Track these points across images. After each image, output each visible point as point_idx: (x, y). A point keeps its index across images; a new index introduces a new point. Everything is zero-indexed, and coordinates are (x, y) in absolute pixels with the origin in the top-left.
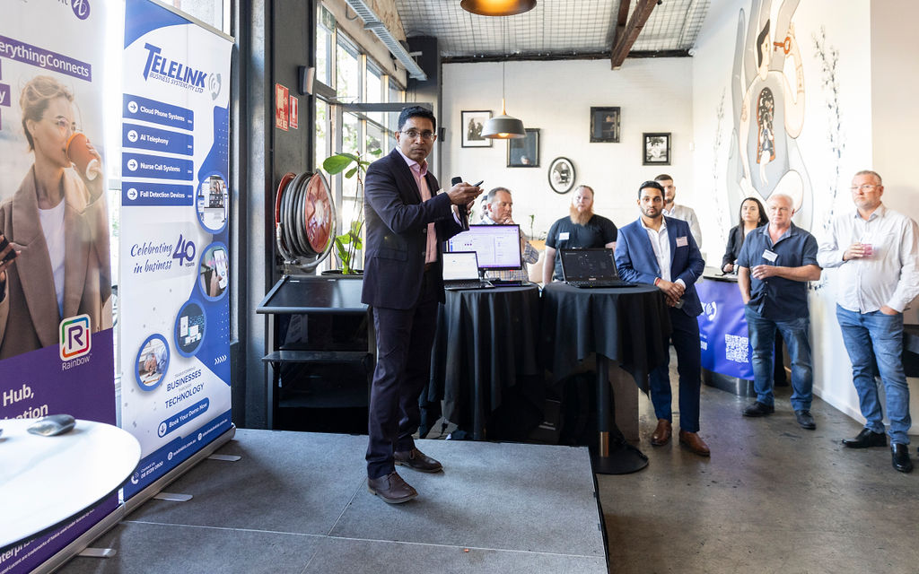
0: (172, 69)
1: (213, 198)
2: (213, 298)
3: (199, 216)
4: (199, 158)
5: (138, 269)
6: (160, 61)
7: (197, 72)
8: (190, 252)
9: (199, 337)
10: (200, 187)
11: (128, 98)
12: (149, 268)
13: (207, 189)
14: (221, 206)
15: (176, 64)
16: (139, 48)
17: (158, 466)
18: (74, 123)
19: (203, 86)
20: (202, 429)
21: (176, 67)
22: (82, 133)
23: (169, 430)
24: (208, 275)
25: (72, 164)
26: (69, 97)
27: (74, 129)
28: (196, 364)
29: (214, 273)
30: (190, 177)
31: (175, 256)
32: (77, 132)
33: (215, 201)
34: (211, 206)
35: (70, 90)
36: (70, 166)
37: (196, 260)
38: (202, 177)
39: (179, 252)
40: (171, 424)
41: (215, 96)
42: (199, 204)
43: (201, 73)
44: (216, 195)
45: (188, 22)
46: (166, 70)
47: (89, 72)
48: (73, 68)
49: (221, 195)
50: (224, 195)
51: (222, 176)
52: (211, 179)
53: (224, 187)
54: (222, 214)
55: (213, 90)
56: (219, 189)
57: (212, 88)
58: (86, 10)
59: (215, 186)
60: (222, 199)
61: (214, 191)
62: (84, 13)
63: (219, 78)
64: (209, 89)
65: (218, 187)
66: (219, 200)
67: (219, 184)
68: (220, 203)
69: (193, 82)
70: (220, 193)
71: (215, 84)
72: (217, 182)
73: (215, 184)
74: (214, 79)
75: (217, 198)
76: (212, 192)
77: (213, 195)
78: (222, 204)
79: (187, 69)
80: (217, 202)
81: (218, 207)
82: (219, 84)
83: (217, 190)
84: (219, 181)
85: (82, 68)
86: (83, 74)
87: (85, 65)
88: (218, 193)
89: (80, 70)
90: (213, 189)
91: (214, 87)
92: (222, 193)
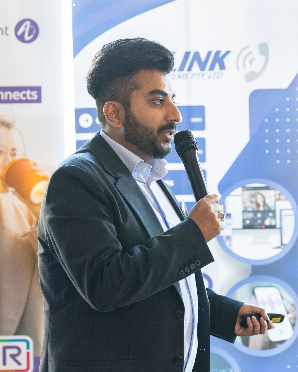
1: (250, 215)
3: (223, 241)
4: (217, 164)
7: (209, 53)
13: (236, 202)
14: (273, 227)
18: (14, 149)
19: (222, 67)
22: (27, 157)
25: (11, 189)
26: (8, 126)
27: (15, 155)
32: (18, 157)
33: (253, 220)
34: (245, 227)
35: (8, 118)
36: (7, 191)
41: (251, 77)
43: (218, 53)
44: (255, 212)
47: (39, 94)
48: (15, 95)
49: (269, 212)
50: (281, 210)
51: (272, 184)
52: (243, 190)
53: (279, 199)
54: (273, 238)
55: (249, 69)
56: (264, 203)
57: (245, 67)
58: (34, 32)
59: (254, 200)
60: (274, 217)
61: (251, 207)
62: (32, 36)
63: (264, 49)
64: (238, 69)
65: (260, 201)
66: (263, 219)
67: (263, 197)
68: (267, 222)
69: (202, 67)
70: (266, 209)
71: (253, 59)
72: (259, 193)
73: (254, 196)
74: (250, 53)
75: (259, 215)
76: (246, 208)
77: (249, 212)
78: (273, 224)
79: (187, 54)
80: (259, 221)
81: (261, 228)
82: (263, 58)
83: (258, 205)
84: (264, 192)
85: (28, 92)
86: (29, 98)
87: (32, 89)
88: (261, 209)
89: (25, 95)
90: (248, 204)
91: (251, 64)
92: (273, 208)
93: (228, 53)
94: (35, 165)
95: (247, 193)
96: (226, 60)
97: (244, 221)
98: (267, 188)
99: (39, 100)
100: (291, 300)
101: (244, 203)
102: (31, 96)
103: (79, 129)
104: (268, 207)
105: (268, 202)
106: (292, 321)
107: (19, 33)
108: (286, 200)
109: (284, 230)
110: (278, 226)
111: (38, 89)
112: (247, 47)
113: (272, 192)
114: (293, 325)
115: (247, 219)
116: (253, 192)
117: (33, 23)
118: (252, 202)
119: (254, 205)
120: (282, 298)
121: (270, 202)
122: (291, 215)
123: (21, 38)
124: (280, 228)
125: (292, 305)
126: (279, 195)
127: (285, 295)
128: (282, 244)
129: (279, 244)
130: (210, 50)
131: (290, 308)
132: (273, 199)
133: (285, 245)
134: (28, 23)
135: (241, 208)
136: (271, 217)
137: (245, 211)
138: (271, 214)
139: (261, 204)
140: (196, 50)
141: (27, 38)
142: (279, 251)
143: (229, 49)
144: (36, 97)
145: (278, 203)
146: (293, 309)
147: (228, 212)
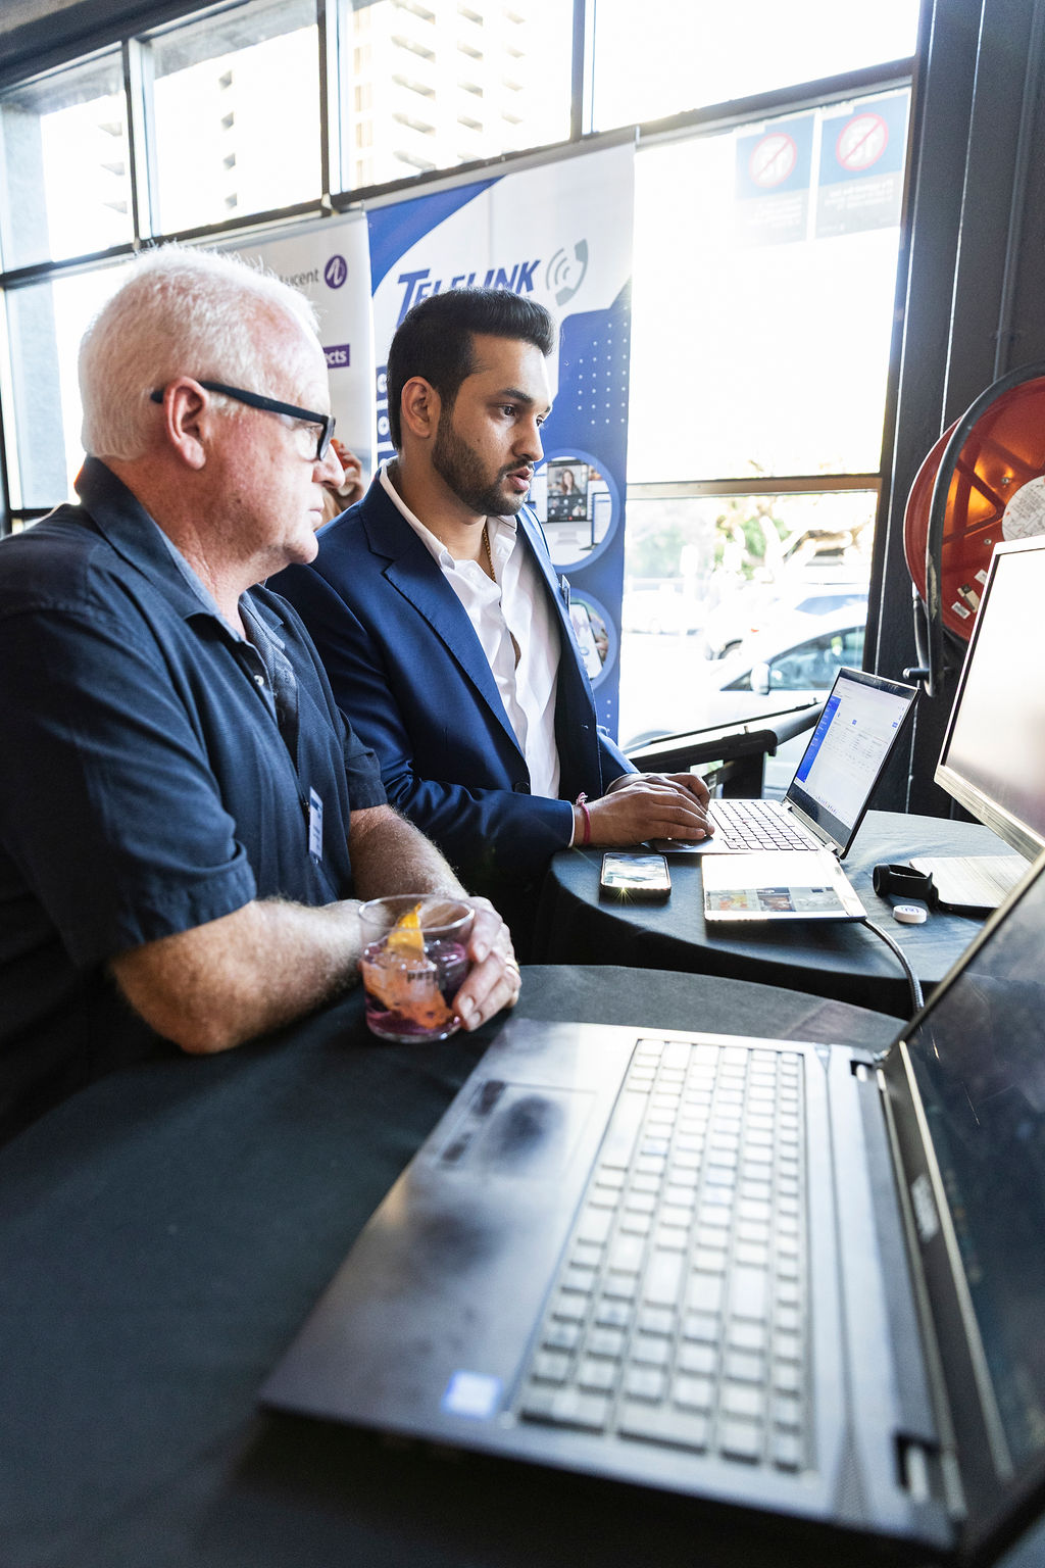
1: (556, 503)
6: (429, 290)
7: (516, 268)
13: (541, 488)
14: (582, 519)
15: (463, 278)
19: (530, 287)
33: (559, 509)
34: (551, 520)
43: (525, 265)
44: (561, 498)
45: (491, 181)
47: (348, 355)
49: (579, 497)
50: (594, 494)
51: (583, 456)
52: (549, 467)
53: (591, 479)
54: (582, 534)
55: (562, 284)
56: (573, 484)
57: (556, 282)
58: (343, 273)
59: (560, 480)
60: (584, 504)
61: (557, 490)
62: (341, 279)
63: (582, 251)
64: (548, 287)
65: (568, 482)
66: (571, 508)
67: (572, 475)
68: (575, 513)
70: (575, 492)
71: (568, 269)
72: (567, 471)
73: (561, 475)
74: (565, 260)
75: (566, 502)
76: (551, 492)
77: (555, 498)
78: (583, 514)
79: (490, 273)
80: (566, 511)
81: (568, 521)
82: (580, 265)
83: (565, 487)
84: (572, 468)
85: (337, 354)
86: (338, 361)
87: (341, 348)
88: (569, 493)
89: (334, 358)
90: (554, 486)
91: (564, 277)
92: (583, 492)
93: (537, 263)
94: (342, 446)
95: (554, 470)
96: (534, 276)
97: (549, 510)
98: (577, 463)
99: (347, 364)
100: (602, 623)
101: (549, 485)
102: (340, 358)
104: (578, 490)
105: (577, 482)
106: (602, 653)
107: (329, 276)
108: (600, 479)
109: (596, 522)
110: (589, 517)
111: (346, 348)
112: (562, 250)
113: (584, 467)
114: (603, 659)
115: (553, 508)
116: (560, 469)
117: (342, 261)
118: (558, 483)
119: (560, 488)
120: (590, 620)
121: (580, 482)
122: (607, 501)
123: (330, 283)
124: (592, 521)
125: (603, 630)
126: (593, 472)
127: (594, 616)
128: (593, 543)
129: (589, 544)
130: (516, 263)
131: (599, 634)
132: (584, 478)
133: (596, 544)
134: (337, 261)
135: (546, 494)
136: (580, 505)
138: (580, 501)
139: (569, 486)
140: (501, 267)
141: (337, 282)
142: (589, 553)
143: (538, 259)
144: (344, 359)
145: (590, 483)
146: (604, 637)
147: (532, 499)
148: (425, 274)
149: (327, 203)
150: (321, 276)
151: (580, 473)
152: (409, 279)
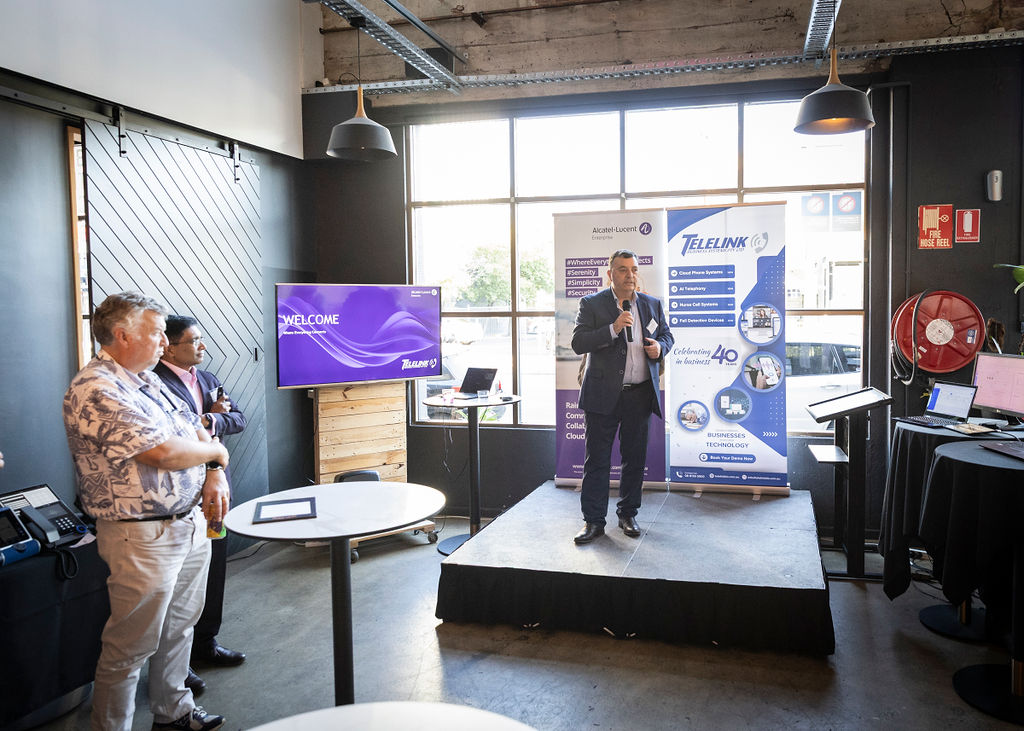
0: (709, 242)
1: (757, 321)
2: (759, 389)
3: (743, 334)
4: (740, 295)
5: (679, 362)
6: (698, 242)
7: (737, 238)
8: (731, 356)
9: (742, 412)
10: (743, 314)
11: (671, 269)
12: (686, 362)
13: (750, 314)
14: (768, 327)
16: (679, 240)
17: (700, 476)
19: (744, 245)
20: (748, 474)
21: (714, 241)
23: (709, 460)
24: (754, 374)
28: (739, 429)
29: (760, 373)
30: (733, 308)
31: (714, 357)
33: (759, 323)
34: (755, 327)
37: (739, 362)
38: (744, 307)
39: (719, 354)
40: (712, 457)
41: (758, 250)
42: (742, 325)
43: (741, 238)
44: (760, 319)
45: (726, 208)
46: (704, 245)
47: (652, 260)
49: (767, 319)
50: (773, 318)
51: (769, 305)
52: (753, 308)
54: (769, 332)
55: (757, 246)
56: (765, 314)
57: (755, 245)
58: (649, 229)
59: (759, 313)
60: (769, 322)
61: (758, 316)
62: (648, 231)
63: (765, 236)
64: (752, 246)
65: (763, 313)
66: (764, 323)
67: (764, 311)
68: (766, 324)
69: (733, 246)
70: (766, 317)
71: (760, 241)
72: (762, 310)
73: (759, 311)
74: (758, 238)
75: (762, 321)
76: (755, 317)
77: (757, 319)
78: (769, 325)
79: (726, 239)
80: (762, 324)
81: (763, 327)
82: (765, 240)
83: (761, 315)
84: (765, 309)
85: (646, 259)
86: (646, 262)
87: (648, 257)
88: (763, 317)
89: (644, 261)
90: (756, 315)
91: (758, 243)
92: (769, 317)
93: (747, 238)
95: (756, 310)
96: (746, 242)
97: (754, 323)
98: (766, 307)
99: (651, 263)
101: (754, 314)
102: (648, 261)
103: (671, 278)
107: (642, 230)
108: (775, 313)
110: (771, 326)
111: (651, 258)
112: (757, 235)
113: (769, 309)
115: (756, 323)
116: (759, 309)
117: (649, 225)
121: (767, 314)
122: (778, 321)
123: (643, 232)
124: (773, 327)
126: (772, 310)
129: (772, 336)
130: (737, 236)
133: (775, 336)
134: (646, 225)
135: (752, 317)
137: (754, 319)
139: (763, 315)
140: (731, 237)
141: (646, 232)
142: (772, 339)
143: (747, 236)
145: (772, 314)
148: (696, 236)
149: (623, 195)
150: (638, 229)
151: (768, 311)
152: (688, 237)
